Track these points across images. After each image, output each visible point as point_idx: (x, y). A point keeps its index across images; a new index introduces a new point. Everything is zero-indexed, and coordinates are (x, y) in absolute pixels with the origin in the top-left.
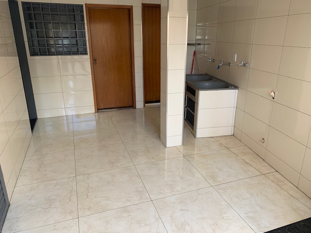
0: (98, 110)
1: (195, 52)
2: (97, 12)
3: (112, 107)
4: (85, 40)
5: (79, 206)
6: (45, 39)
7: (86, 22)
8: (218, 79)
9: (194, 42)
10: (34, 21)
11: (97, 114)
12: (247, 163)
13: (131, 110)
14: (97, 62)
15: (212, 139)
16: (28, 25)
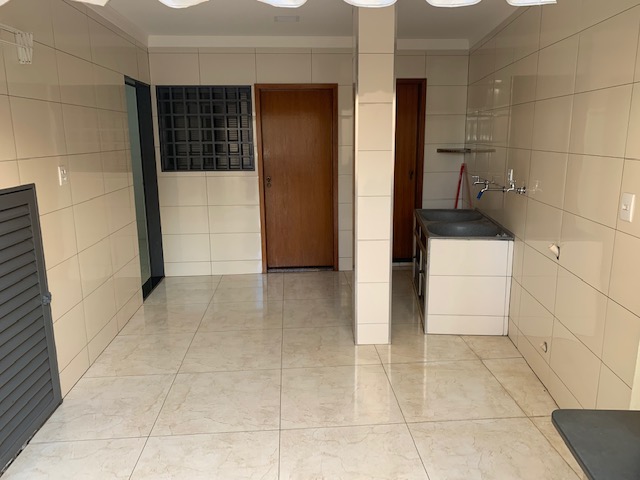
0: (268, 268)
1: (463, 168)
2: (275, 98)
3: (295, 265)
4: (252, 144)
5: (159, 419)
6: (187, 143)
7: (254, 114)
8: (490, 220)
9: (462, 147)
10: (172, 115)
11: (265, 276)
12: (506, 391)
13: (330, 273)
14: (272, 183)
15: (459, 339)
16: (163, 121)
